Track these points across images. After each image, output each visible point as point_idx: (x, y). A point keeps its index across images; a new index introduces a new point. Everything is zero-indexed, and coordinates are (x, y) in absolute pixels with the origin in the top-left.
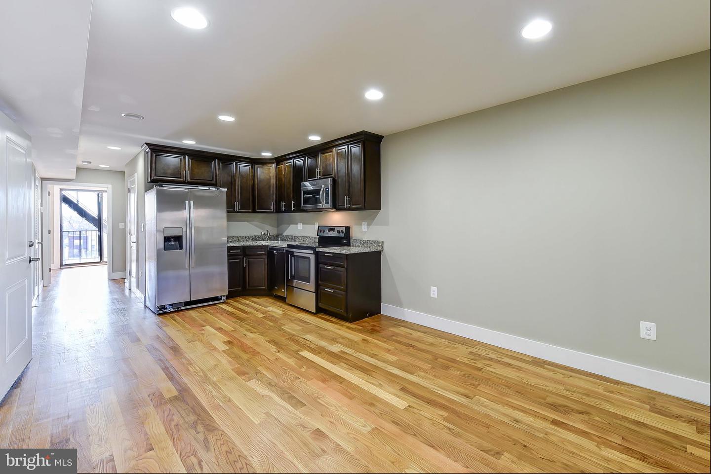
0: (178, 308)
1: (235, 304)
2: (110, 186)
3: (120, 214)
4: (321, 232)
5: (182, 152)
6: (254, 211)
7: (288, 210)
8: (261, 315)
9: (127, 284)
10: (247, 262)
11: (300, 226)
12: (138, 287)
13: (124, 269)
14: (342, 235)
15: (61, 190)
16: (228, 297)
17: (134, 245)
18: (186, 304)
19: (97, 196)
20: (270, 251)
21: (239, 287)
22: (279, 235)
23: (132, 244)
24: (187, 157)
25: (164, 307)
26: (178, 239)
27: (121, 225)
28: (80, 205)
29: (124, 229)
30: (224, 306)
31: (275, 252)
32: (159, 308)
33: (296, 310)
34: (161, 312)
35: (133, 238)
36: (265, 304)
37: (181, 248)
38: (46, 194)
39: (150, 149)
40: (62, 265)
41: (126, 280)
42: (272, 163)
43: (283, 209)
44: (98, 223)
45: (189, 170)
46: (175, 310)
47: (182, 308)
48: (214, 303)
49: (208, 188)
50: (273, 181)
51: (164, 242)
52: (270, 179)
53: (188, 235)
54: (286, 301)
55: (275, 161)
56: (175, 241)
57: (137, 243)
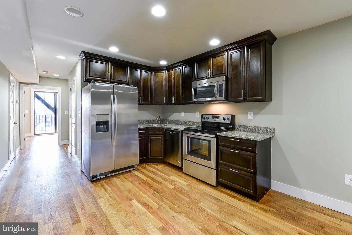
0: (106, 176)
1: (143, 170)
2: (60, 88)
3: (66, 105)
4: (205, 118)
5: (106, 59)
6: (152, 104)
7: (178, 102)
8: (172, 187)
9: (69, 149)
10: (150, 139)
11: (182, 114)
12: (76, 154)
13: (67, 138)
14: (229, 122)
15: (35, 92)
16: (139, 165)
17: (74, 126)
18: (111, 172)
19: (54, 95)
20: (165, 131)
21: (145, 157)
22: (164, 120)
23: (72, 125)
24: (110, 64)
25: (96, 176)
26: (106, 123)
27: (66, 112)
28: (46, 101)
29: (68, 115)
30: (136, 173)
31: (171, 133)
32: (92, 177)
33: (194, 181)
34: (94, 179)
35: (73, 121)
36: (166, 171)
37: (108, 130)
38: (22, 92)
39: (85, 56)
40: (35, 134)
41: (69, 147)
42: (164, 70)
43: (173, 102)
44: (55, 110)
45: (111, 72)
46: (103, 177)
47: (108, 175)
48: (129, 170)
49: (125, 86)
50: (164, 83)
51: (96, 126)
52: (162, 81)
53: (114, 121)
54: (182, 171)
55: (166, 68)
56: (104, 125)
57: (76, 124)
